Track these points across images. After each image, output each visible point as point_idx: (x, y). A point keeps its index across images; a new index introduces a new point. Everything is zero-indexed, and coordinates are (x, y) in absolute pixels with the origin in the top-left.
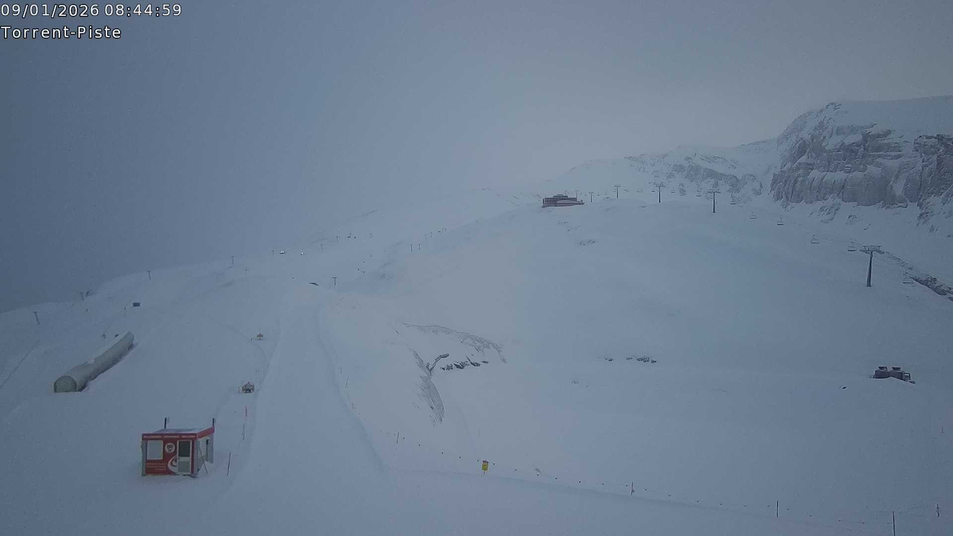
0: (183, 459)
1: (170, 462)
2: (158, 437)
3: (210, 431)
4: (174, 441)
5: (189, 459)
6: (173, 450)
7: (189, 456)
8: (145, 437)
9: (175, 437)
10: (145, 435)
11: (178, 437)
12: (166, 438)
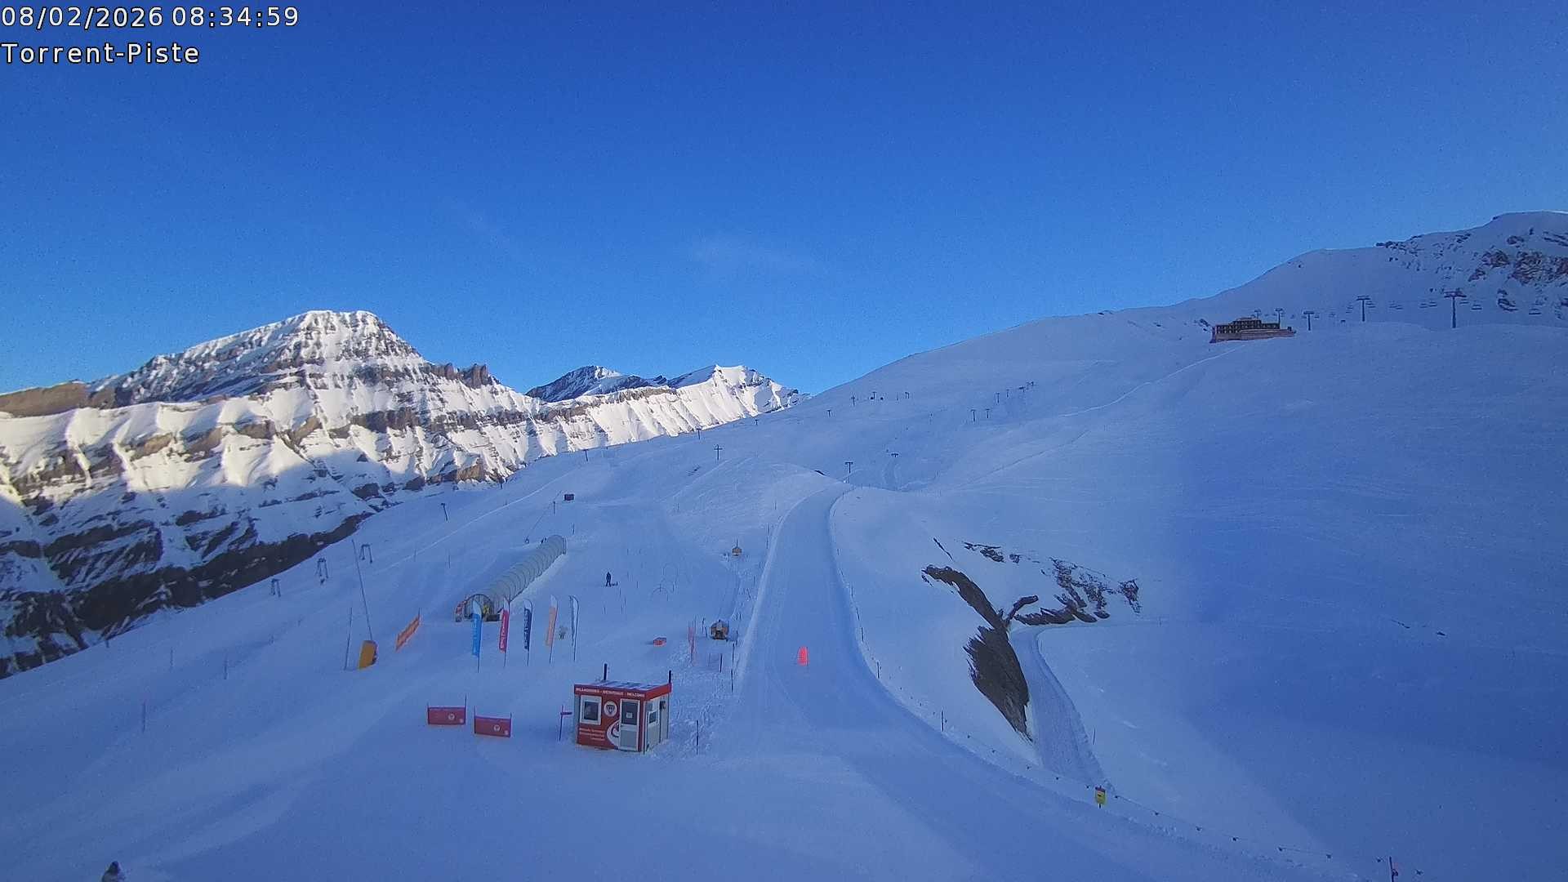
0: (627, 728)
1: (609, 731)
2: (595, 691)
3: (666, 690)
4: (616, 700)
5: (635, 728)
6: (614, 714)
7: (636, 724)
8: (577, 689)
9: (618, 693)
10: (580, 687)
11: (622, 694)
12: (608, 694)
